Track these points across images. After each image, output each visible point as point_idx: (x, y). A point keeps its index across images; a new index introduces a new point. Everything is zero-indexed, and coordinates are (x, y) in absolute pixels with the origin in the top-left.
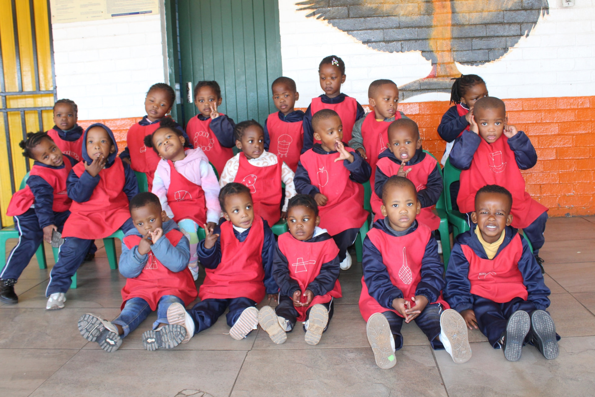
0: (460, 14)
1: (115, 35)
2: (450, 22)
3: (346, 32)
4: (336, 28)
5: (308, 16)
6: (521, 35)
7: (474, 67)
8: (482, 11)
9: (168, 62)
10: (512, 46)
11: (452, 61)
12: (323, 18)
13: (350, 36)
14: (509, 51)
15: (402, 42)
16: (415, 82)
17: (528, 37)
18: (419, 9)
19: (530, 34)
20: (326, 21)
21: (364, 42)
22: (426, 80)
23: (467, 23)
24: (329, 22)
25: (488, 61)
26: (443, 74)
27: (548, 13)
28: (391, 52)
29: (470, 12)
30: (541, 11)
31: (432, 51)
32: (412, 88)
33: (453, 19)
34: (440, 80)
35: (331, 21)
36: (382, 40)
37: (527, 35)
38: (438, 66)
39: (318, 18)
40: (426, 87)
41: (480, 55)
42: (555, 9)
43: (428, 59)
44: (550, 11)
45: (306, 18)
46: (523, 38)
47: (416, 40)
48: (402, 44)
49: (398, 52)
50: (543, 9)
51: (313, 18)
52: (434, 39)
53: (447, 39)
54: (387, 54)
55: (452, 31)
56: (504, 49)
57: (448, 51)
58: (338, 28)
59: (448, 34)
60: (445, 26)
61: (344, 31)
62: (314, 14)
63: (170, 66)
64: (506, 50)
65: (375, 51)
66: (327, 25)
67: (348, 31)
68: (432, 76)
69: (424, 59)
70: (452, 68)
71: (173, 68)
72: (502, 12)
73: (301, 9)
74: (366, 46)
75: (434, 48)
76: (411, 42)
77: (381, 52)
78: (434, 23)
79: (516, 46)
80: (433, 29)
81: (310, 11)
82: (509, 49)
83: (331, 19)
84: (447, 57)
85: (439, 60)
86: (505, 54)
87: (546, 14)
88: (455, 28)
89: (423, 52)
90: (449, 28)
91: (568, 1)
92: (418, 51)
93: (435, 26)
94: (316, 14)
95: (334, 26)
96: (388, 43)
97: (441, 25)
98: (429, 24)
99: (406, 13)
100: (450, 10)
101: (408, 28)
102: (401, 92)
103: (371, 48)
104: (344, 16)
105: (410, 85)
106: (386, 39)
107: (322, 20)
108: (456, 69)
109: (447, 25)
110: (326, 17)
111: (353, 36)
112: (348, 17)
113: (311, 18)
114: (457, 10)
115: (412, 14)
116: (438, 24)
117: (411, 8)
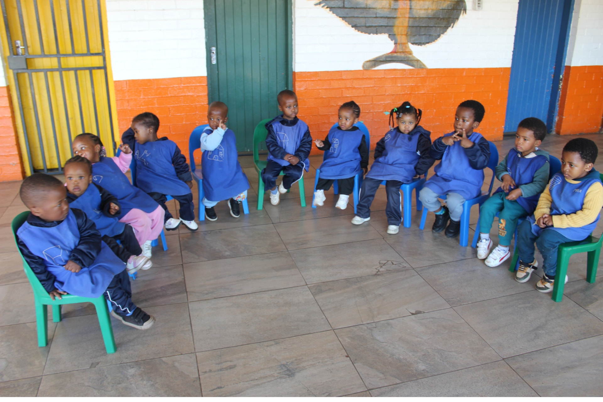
0: (415, 11)
1: (164, 10)
2: (407, 16)
3: (341, 19)
5: (316, 5)
6: (449, 27)
7: (420, 46)
8: (428, 9)
10: (443, 33)
11: (407, 42)
12: (326, 7)
13: (344, 21)
14: (441, 37)
15: (377, 27)
16: (383, 56)
17: (453, 28)
18: (390, 5)
20: (328, 9)
21: (353, 27)
22: (390, 55)
23: (418, 17)
24: (330, 11)
25: (428, 43)
26: (401, 51)
27: (466, 13)
28: (369, 34)
29: (420, 9)
30: (462, 11)
31: (395, 35)
32: (381, 60)
33: (410, 13)
34: (399, 55)
36: (364, 25)
37: (453, 27)
38: (398, 45)
39: (323, 7)
40: (389, 59)
41: (423, 39)
42: (470, 10)
43: (392, 40)
44: (467, 11)
46: (450, 29)
47: (386, 26)
48: (376, 29)
49: (373, 34)
52: (397, 26)
53: (405, 27)
55: (409, 21)
57: (405, 35)
58: (337, 15)
59: (406, 24)
61: (340, 17)
62: (320, 3)
64: (439, 36)
65: (359, 33)
66: (329, 13)
67: (344, 18)
68: (394, 52)
69: (390, 39)
70: (406, 47)
72: (439, 11)
74: (354, 28)
75: (396, 33)
77: (363, 34)
78: (399, 15)
79: (445, 33)
80: (397, 19)
81: (317, 1)
82: (441, 35)
83: (332, 8)
84: (403, 39)
85: (399, 41)
86: (438, 39)
87: (464, 13)
88: (411, 20)
89: (389, 35)
90: (407, 19)
91: (479, 6)
92: (386, 34)
93: (399, 18)
94: (322, 3)
95: (333, 13)
96: (368, 28)
97: (402, 17)
98: (395, 16)
99: (381, 7)
100: (408, 7)
101: (381, 17)
102: (373, 62)
103: (357, 30)
104: (341, 6)
105: (380, 57)
106: (367, 25)
107: (326, 8)
108: (409, 47)
109: (406, 18)
110: (328, 6)
111: (346, 21)
112: (344, 7)
113: (318, 6)
114: (413, 7)
115: (385, 8)
116: (401, 16)
117: (385, 4)
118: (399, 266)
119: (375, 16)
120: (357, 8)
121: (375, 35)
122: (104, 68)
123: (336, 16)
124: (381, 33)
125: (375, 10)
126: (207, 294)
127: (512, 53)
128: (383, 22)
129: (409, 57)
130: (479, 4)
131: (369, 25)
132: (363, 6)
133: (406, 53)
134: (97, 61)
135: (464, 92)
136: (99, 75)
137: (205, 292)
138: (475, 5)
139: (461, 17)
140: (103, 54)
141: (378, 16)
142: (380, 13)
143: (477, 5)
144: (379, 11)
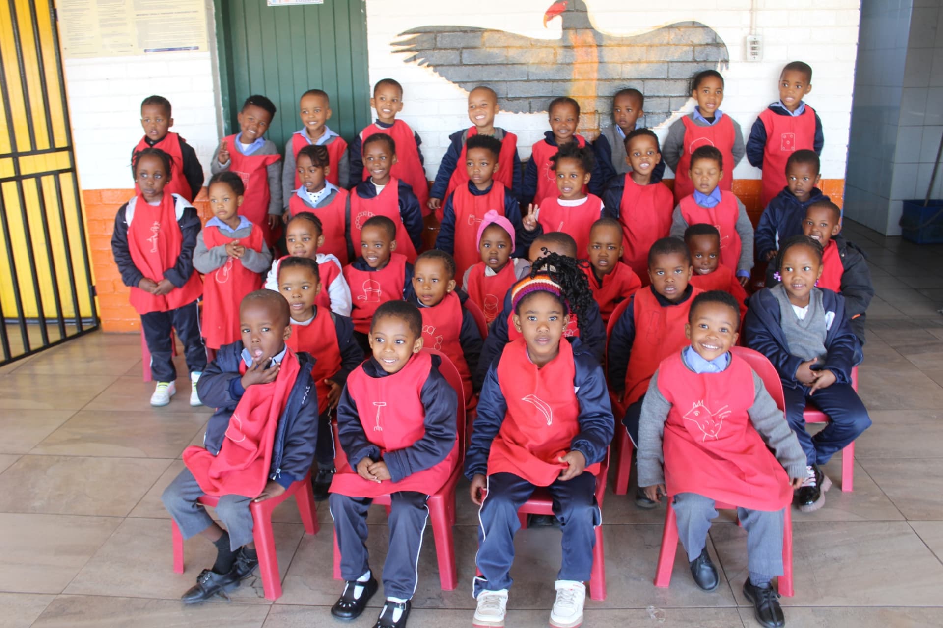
0: (611, 66)
2: (595, 75)
3: (457, 85)
4: (444, 78)
5: (407, 61)
6: (690, 96)
8: (639, 62)
9: (222, 113)
10: (677, 110)
11: (596, 127)
12: (427, 64)
15: (531, 100)
18: (556, 57)
20: (431, 69)
23: (618, 77)
24: (435, 71)
27: (727, 68)
29: (623, 63)
30: (719, 65)
33: (600, 71)
35: (438, 68)
36: (505, 96)
39: (420, 65)
42: (736, 62)
44: (730, 64)
45: (404, 64)
48: (530, 103)
49: (525, 113)
50: (722, 61)
51: (413, 64)
53: (591, 97)
55: (598, 88)
56: (666, 113)
57: (591, 113)
58: (448, 79)
59: (592, 92)
60: (589, 80)
61: (454, 83)
62: (414, 59)
63: (226, 119)
64: (668, 115)
67: (461, 83)
71: (229, 121)
72: (666, 64)
73: (397, 52)
78: (576, 76)
80: (572, 84)
82: (673, 114)
83: (437, 66)
84: (588, 121)
86: (667, 120)
87: (724, 68)
88: (602, 83)
90: (594, 83)
91: (755, 54)
93: (575, 80)
94: (419, 58)
95: (441, 75)
96: (512, 101)
97: (583, 80)
98: (568, 78)
99: (537, 62)
100: (596, 59)
101: (539, 81)
104: (455, 62)
106: (509, 96)
107: (425, 67)
109: (592, 80)
110: (431, 63)
112: (461, 64)
113: (412, 64)
114: (606, 59)
115: (545, 63)
116: (580, 78)
117: (544, 54)
119: (525, 79)
120: (487, 65)
121: (528, 115)
122: (73, 170)
124: (539, 110)
125: (524, 67)
127: (846, 150)
128: (544, 90)
130: (753, 48)
131: (513, 96)
132: (499, 60)
134: (61, 161)
138: (745, 51)
140: (70, 148)
141: (531, 78)
142: (537, 72)
143: (749, 51)
144: (533, 69)
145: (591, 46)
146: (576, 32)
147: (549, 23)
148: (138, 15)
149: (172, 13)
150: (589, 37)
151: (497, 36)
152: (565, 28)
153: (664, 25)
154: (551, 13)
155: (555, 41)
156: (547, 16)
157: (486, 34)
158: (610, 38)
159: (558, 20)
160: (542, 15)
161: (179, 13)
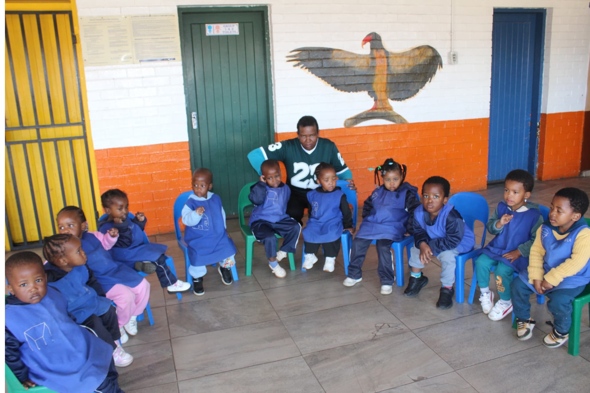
0: (392, 67)
2: (386, 72)
3: (320, 78)
4: (314, 75)
5: (295, 66)
6: (427, 81)
7: (399, 102)
8: (405, 66)
10: (421, 88)
11: (386, 98)
12: (305, 67)
13: (323, 81)
14: (419, 92)
15: (357, 85)
16: (364, 113)
17: (431, 83)
18: (368, 63)
19: (432, 80)
20: (307, 70)
21: (332, 86)
22: (371, 111)
23: (396, 73)
24: (309, 71)
25: (407, 98)
26: (381, 107)
27: (442, 67)
28: (349, 92)
29: (398, 66)
30: (438, 66)
31: (374, 92)
32: (362, 117)
33: (388, 70)
34: (379, 111)
36: (343, 84)
37: (430, 81)
38: (378, 101)
39: (302, 68)
40: (370, 116)
41: (403, 94)
42: (446, 64)
43: (372, 97)
44: (443, 66)
46: (428, 83)
47: (365, 84)
48: (356, 87)
49: (353, 92)
50: (439, 64)
52: (376, 83)
53: (384, 83)
54: (347, 93)
55: (387, 78)
57: (384, 91)
58: (316, 75)
59: (385, 81)
61: (319, 77)
62: (298, 65)
64: (418, 91)
65: (339, 92)
66: (308, 73)
67: (323, 78)
68: (375, 108)
69: (369, 97)
70: (386, 103)
72: (416, 66)
73: (290, 61)
74: (333, 88)
75: (375, 90)
76: (362, 85)
77: (343, 93)
78: (377, 73)
79: (424, 88)
80: (375, 76)
81: (296, 63)
82: (420, 90)
83: (310, 69)
84: (383, 96)
85: (379, 98)
86: (417, 93)
87: (441, 68)
88: (389, 76)
89: (369, 92)
90: (385, 76)
91: (454, 61)
92: (366, 91)
93: (377, 75)
94: (300, 64)
95: (312, 73)
96: (347, 86)
97: (381, 74)
98: (373, 74)
99: (359, 65)
100: (386, 64)
101: (360, 75)
102: (355, 120)
103: (336, 89)
104: (319, 66)
105: (360, 115)
106: (346, 83)
107: (304, 69)
108: (389, 103)
109: (384, 74)
110: (307, 67)
111: (325, 81)
112: (322, 67)
113: (297, 67)
114: (390, 64)
115: (363, 66)
116: (379, 73)
117: (363, 62)
118: (396, 329)
119: (353, 74)
120: (335, 67)
121: (355, 93)
122: (85, 137)
123: (315, 77)
124: (360, 90)
125: (353, 69)
126: (197, 371)
127: (489, 104)
128: (363, 80)
129: (389, 113)
130: (454, 58)
131: (348, 83)
132: (341, 65)
133: (386, 109)
134: (76, 131)
135: (446, 144)
136: (79, 145)
137: (196, 369)
138: (451, 59)
139: (438, 71)
140: (83, 124)
141: (356, 74)
142: (359, 71)
143: (452, 59)
144: (357, 70)
145: (383, 57)
146: (377, 51)
147: (364, 46)
148: (136, 39)
149: (158, 38)
150: (382, 53)
151: (340, 52)
152: (372, 49)
153: (415, 47)
154: (365, 41)
155: (367, 55)
156: (363, 43)
157: (334, 52)
158: (392, 53)
159: (368, 44)
160: (361, 42)
161: (162, 38)
